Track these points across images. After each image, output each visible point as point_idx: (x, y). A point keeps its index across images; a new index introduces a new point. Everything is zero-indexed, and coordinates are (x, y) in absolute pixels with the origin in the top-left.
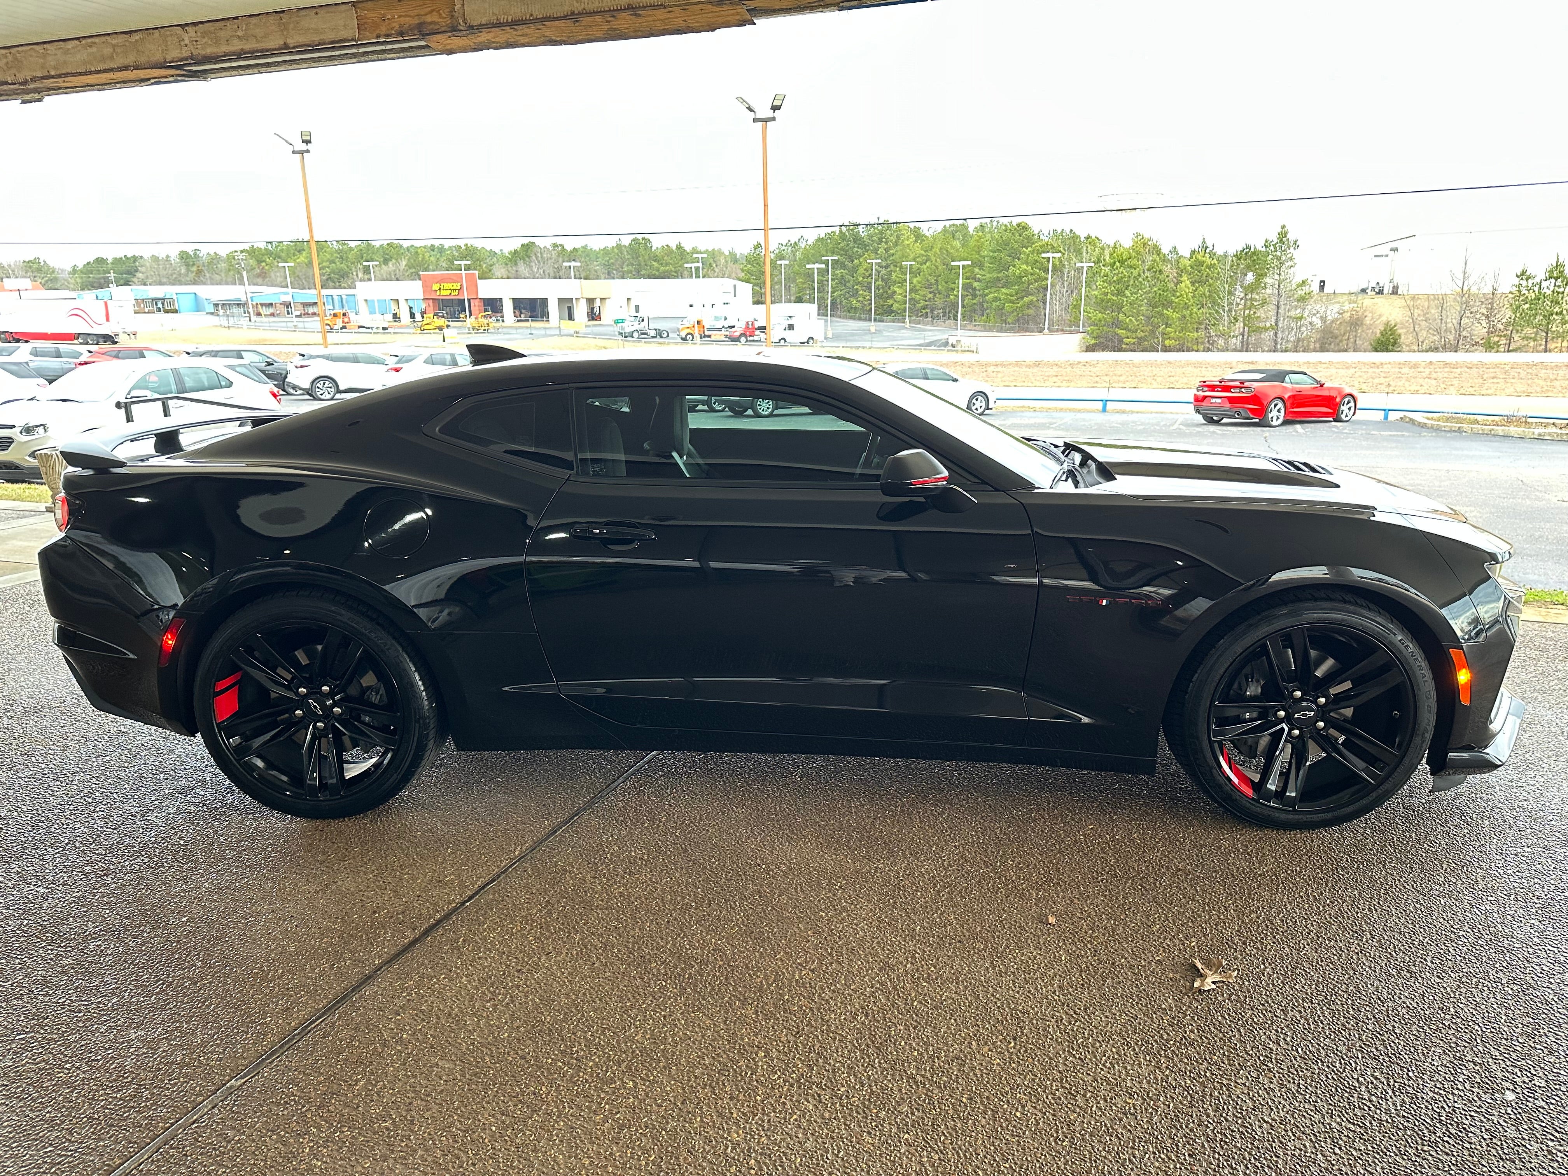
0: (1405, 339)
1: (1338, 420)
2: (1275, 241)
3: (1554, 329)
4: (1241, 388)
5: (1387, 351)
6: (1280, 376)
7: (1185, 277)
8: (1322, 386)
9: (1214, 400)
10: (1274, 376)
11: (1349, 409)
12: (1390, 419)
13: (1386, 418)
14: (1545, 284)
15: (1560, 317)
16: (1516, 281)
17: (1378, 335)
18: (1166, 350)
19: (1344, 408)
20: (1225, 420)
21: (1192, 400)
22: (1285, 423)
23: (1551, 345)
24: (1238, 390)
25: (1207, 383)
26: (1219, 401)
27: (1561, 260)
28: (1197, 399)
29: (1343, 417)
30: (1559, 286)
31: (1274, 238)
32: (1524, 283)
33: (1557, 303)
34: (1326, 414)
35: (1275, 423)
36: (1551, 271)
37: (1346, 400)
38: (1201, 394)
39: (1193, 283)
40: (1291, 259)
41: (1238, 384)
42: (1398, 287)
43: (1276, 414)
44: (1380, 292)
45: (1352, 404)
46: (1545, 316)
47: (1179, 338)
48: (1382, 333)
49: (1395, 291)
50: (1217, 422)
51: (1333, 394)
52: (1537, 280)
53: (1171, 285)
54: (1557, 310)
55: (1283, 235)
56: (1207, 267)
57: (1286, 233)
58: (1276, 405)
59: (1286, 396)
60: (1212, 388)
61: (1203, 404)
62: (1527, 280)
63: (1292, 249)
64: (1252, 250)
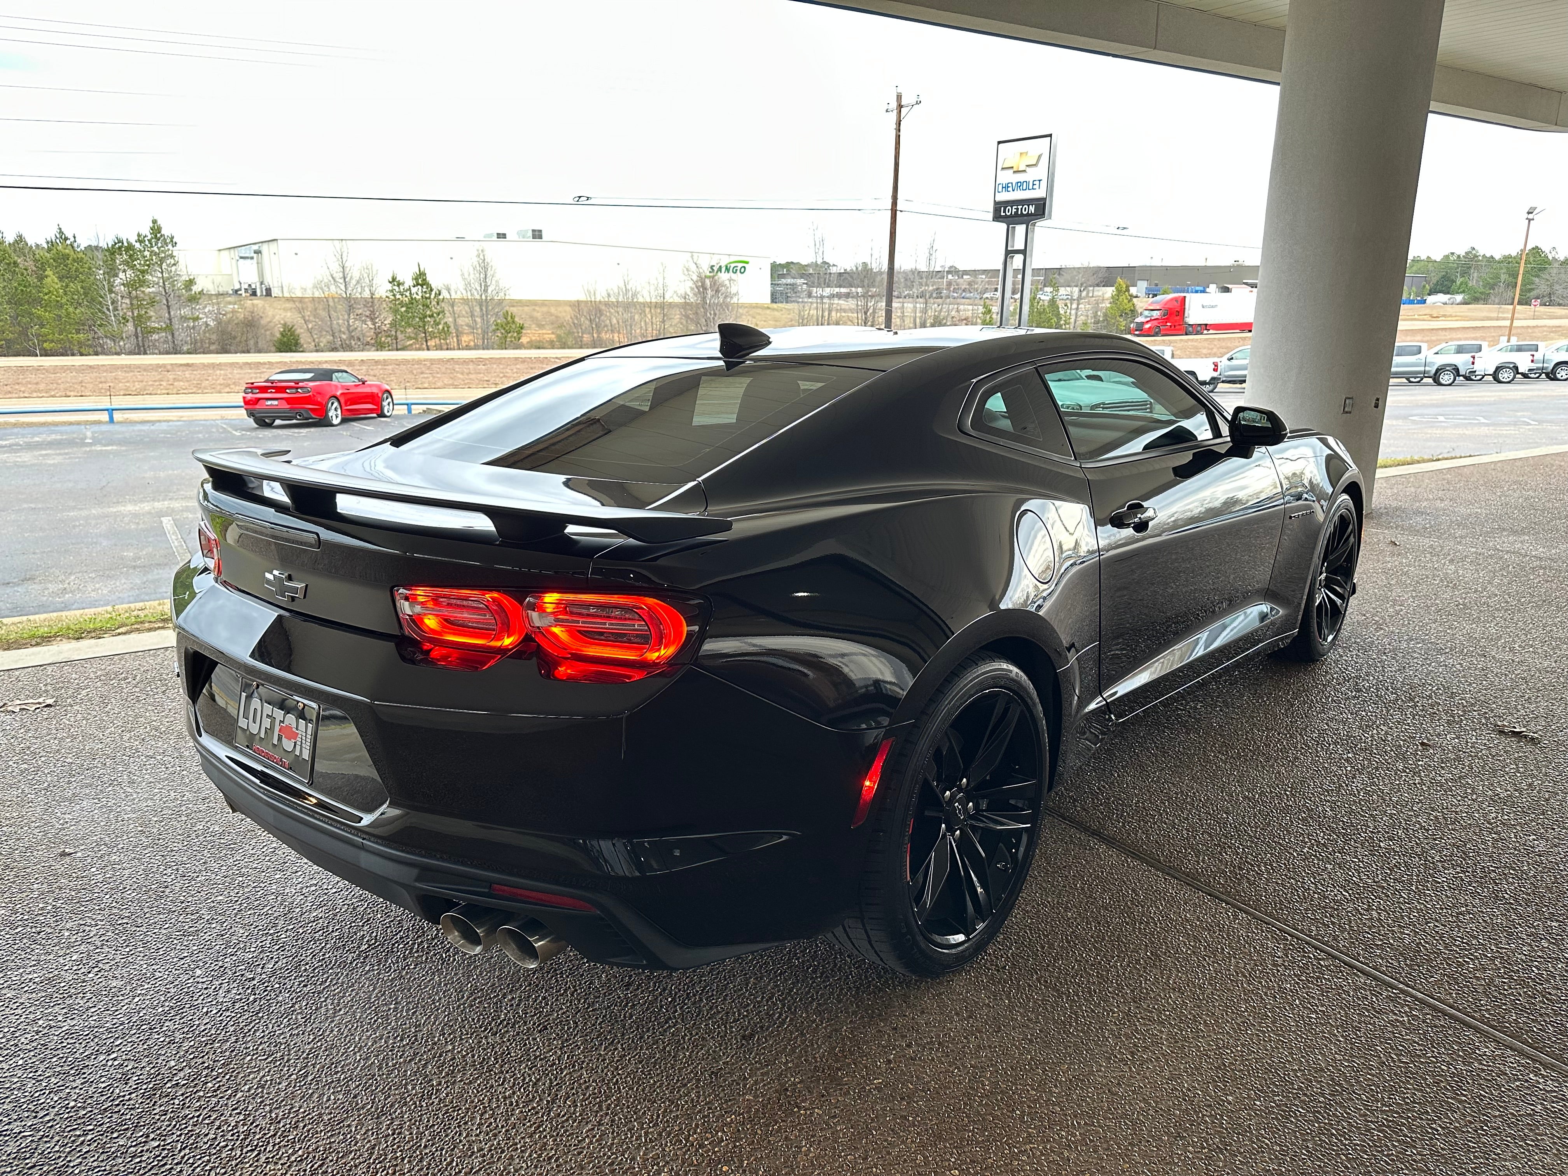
0: (304, 339)
1: (382, 415)
2: (149, 237)
3: (430, 330)
4: (297, 388)
5: (291, 351)
6: (327, 375)
7: (49, 272)
8: (364, 383)
9: (269, 403)
10: (321, 374)
11: (389, 404)
12: (413, 412)
13: (409, 411)
14: (414, 290)
15: (433, 319)
16: (389, 286)
17: (278, 335)
18: (46, 353)
19: (385, 403)
20: (278, 422)
21: (242, 404)
22: (344, 421)
23: (431, 343)
24: (294, 391)
25: (255, 384)
26: (275, 403)
27: (422, 270)
28: (247, 402)
29: (386, 412)
30: (425, 292)
31: (146, 231)
32: (396, 288)
33: (428, 306)
34: (371, 411)
35: (336, 421)
36: (416, 279)
37: (385, 396)
38: (249, 396)
39: (61, 279)
40: (172, 256)
41: (292, 384)
42: (270, 289)
43: (335, 414)
44: (254, 294)
45: (389, 400)
46: (420, 318)
47: (59, 341)
48: (282, 334)
49: (269, 292)
50: (270, 426)
51: (375, 390)
52: (406, 286)
53: (33, 280)
54: (428, 313)
55: (156, 230)
56: (74, 260)
57: (159, 230)
58: (332, 404)
59: (338, 393)
60: (263, 390)
61: (257, 407)
62: (398, 286)
63: (170, 246)
64: (126, 244)
